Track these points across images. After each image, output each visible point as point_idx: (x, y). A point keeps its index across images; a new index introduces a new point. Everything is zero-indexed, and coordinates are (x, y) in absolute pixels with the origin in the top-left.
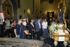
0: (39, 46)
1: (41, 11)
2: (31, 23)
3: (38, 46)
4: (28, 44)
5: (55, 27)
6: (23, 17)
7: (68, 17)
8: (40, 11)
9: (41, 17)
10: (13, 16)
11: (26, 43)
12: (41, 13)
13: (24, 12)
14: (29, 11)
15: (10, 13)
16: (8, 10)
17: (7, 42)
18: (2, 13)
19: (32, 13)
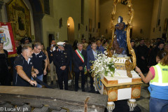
0: (97, 106)
1: (99, 24)
2: (77, 51)
3: (94, 106)
4: (70, 101)
5: (108, 63)
6: (58, 37)
7: (165, 38)
8: (97, 22)
9: (100, 36)
10: (33, 33)
11: (65, 100)
12: (99, 27)
13: (58, 24)
14: (71, 23)
15: (25, 27)
16: (19, 19)
17: (19, 96)
18: (7, 27)
19: (78, 26)
